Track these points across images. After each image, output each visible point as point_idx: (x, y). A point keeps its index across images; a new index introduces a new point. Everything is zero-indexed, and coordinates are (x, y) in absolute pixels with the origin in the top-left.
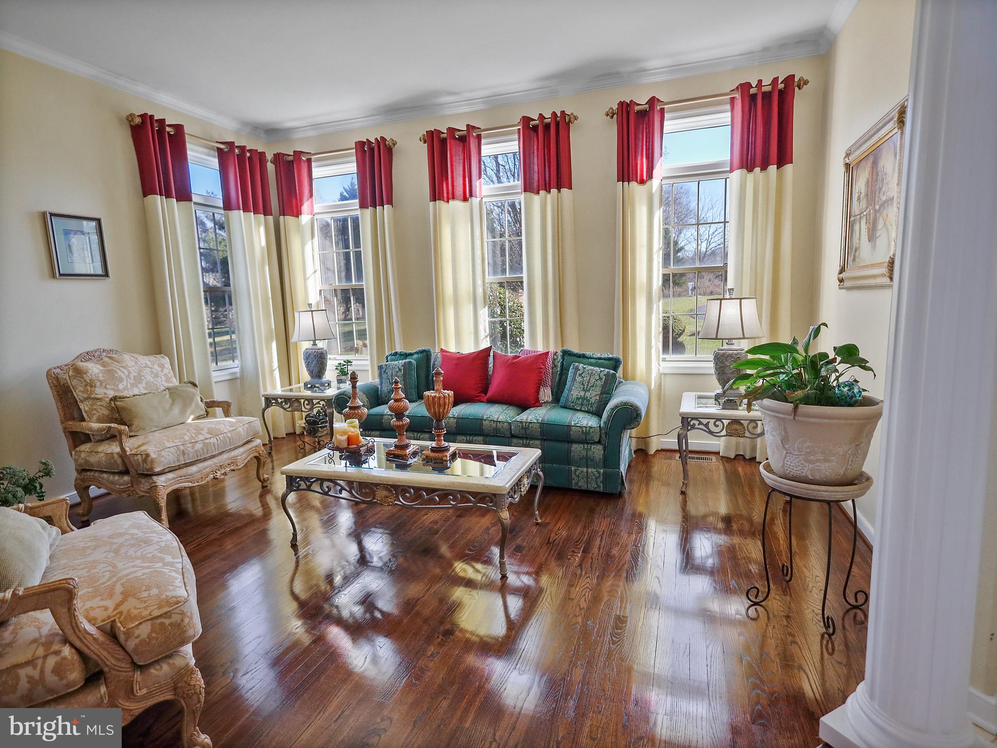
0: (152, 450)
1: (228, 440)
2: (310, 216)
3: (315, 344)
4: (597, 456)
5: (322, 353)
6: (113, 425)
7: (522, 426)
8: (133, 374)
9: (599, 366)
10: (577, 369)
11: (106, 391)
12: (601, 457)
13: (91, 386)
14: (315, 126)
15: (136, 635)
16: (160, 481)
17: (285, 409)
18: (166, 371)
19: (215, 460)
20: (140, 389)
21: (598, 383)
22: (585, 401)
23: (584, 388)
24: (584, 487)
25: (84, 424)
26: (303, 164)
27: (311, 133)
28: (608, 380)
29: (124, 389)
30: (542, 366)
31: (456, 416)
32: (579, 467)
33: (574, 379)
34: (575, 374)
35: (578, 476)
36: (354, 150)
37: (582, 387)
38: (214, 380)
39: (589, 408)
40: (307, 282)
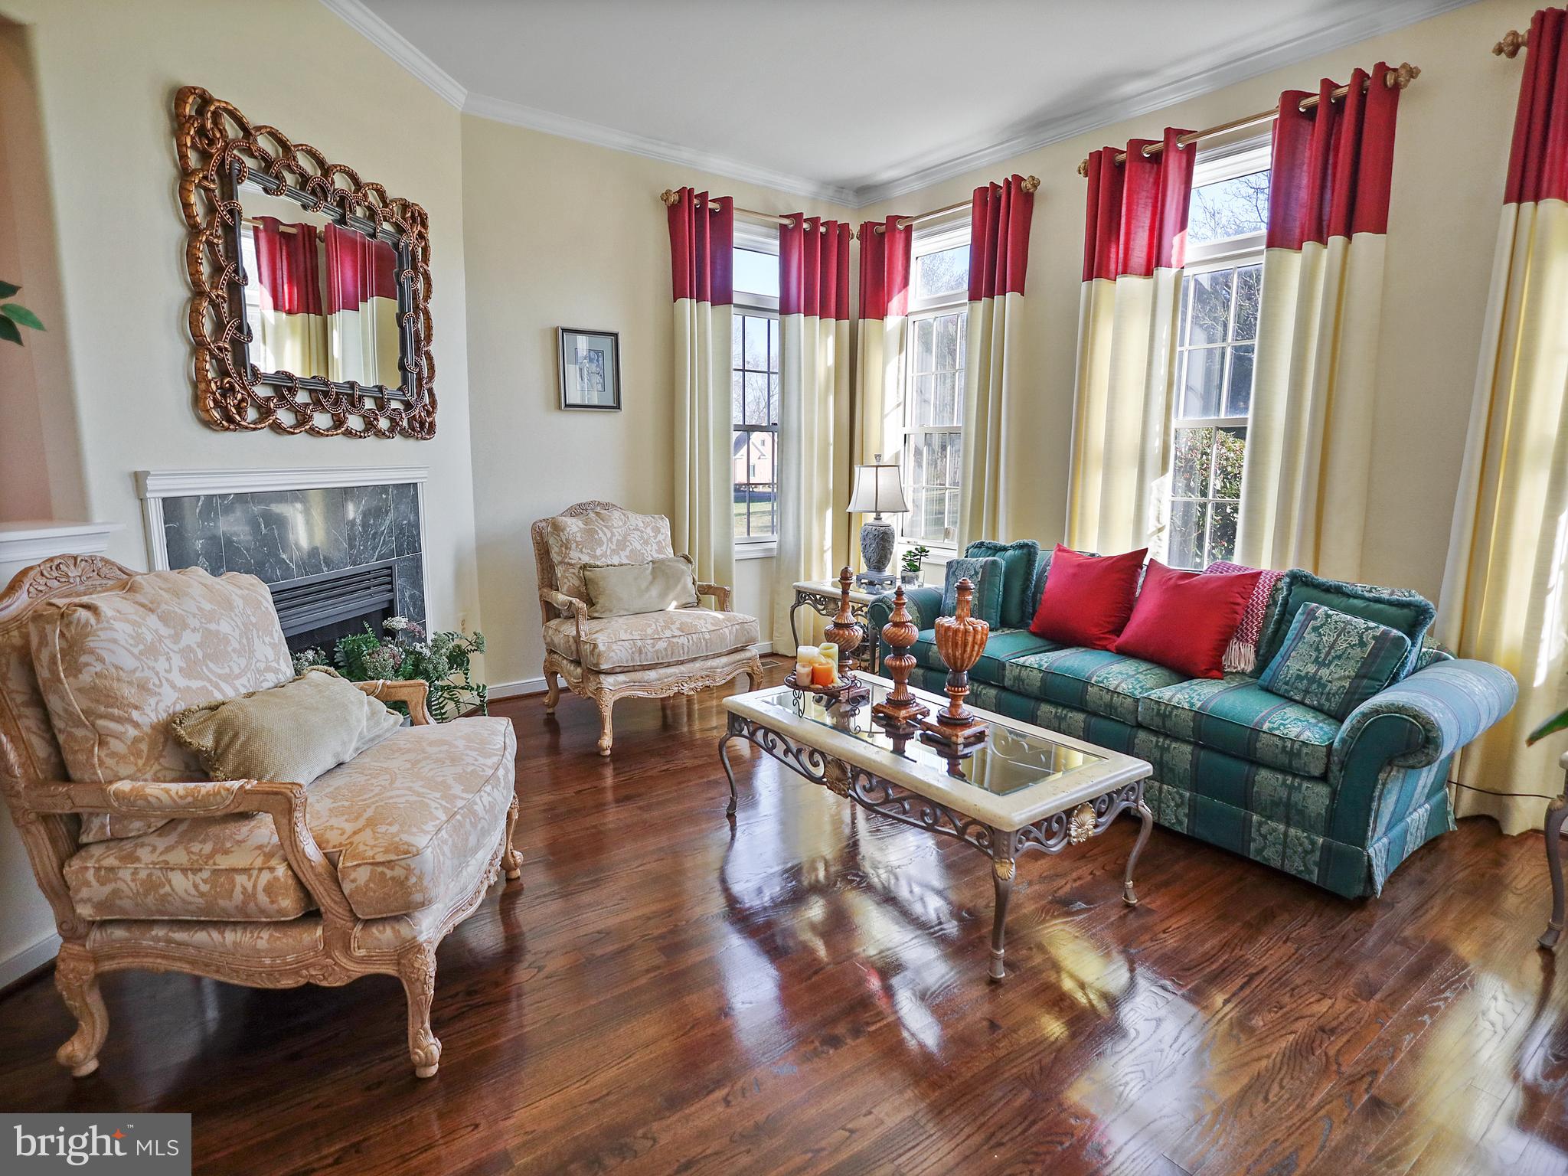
0: (602, 640)
1: (704, 643)
2: (901, 318)
3: (878, 518)
4: (1311, 807)
5: (885, 533)
6: (574, 600)
7: (1159, 710)
8: (617, 537)
9: (1367, 615)
10: (1311, 615)
11: (581, 556)
12: (1323, 812)
13: (566, 548)
14: (923, 173)
15: (352, 877)
16: (608, 682)
17: (819, 611)
18: (660, 537)
19: (682, 668)
20: (622, 558)
21: (1352, 652)
22: (1315, 686)
23: (1317, 658)
24: (1276, 862)
25: (554, 593)
26: (898, 236)
27: (916, 186)
28: (1381, 649)
29: (602, 555)
30: (1240, 600)
31: (1043, 668)
32: (1270, 818)
33: (1300, 637)
34: (1304, 626)
35: (1265, 837)
36: (971, 205)
37: (1314, 654)
38: (736, 556)
39: (1323, 701)
40: (885, 420)
